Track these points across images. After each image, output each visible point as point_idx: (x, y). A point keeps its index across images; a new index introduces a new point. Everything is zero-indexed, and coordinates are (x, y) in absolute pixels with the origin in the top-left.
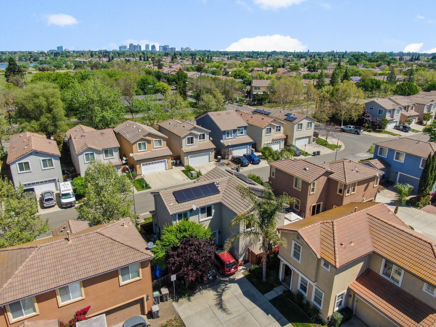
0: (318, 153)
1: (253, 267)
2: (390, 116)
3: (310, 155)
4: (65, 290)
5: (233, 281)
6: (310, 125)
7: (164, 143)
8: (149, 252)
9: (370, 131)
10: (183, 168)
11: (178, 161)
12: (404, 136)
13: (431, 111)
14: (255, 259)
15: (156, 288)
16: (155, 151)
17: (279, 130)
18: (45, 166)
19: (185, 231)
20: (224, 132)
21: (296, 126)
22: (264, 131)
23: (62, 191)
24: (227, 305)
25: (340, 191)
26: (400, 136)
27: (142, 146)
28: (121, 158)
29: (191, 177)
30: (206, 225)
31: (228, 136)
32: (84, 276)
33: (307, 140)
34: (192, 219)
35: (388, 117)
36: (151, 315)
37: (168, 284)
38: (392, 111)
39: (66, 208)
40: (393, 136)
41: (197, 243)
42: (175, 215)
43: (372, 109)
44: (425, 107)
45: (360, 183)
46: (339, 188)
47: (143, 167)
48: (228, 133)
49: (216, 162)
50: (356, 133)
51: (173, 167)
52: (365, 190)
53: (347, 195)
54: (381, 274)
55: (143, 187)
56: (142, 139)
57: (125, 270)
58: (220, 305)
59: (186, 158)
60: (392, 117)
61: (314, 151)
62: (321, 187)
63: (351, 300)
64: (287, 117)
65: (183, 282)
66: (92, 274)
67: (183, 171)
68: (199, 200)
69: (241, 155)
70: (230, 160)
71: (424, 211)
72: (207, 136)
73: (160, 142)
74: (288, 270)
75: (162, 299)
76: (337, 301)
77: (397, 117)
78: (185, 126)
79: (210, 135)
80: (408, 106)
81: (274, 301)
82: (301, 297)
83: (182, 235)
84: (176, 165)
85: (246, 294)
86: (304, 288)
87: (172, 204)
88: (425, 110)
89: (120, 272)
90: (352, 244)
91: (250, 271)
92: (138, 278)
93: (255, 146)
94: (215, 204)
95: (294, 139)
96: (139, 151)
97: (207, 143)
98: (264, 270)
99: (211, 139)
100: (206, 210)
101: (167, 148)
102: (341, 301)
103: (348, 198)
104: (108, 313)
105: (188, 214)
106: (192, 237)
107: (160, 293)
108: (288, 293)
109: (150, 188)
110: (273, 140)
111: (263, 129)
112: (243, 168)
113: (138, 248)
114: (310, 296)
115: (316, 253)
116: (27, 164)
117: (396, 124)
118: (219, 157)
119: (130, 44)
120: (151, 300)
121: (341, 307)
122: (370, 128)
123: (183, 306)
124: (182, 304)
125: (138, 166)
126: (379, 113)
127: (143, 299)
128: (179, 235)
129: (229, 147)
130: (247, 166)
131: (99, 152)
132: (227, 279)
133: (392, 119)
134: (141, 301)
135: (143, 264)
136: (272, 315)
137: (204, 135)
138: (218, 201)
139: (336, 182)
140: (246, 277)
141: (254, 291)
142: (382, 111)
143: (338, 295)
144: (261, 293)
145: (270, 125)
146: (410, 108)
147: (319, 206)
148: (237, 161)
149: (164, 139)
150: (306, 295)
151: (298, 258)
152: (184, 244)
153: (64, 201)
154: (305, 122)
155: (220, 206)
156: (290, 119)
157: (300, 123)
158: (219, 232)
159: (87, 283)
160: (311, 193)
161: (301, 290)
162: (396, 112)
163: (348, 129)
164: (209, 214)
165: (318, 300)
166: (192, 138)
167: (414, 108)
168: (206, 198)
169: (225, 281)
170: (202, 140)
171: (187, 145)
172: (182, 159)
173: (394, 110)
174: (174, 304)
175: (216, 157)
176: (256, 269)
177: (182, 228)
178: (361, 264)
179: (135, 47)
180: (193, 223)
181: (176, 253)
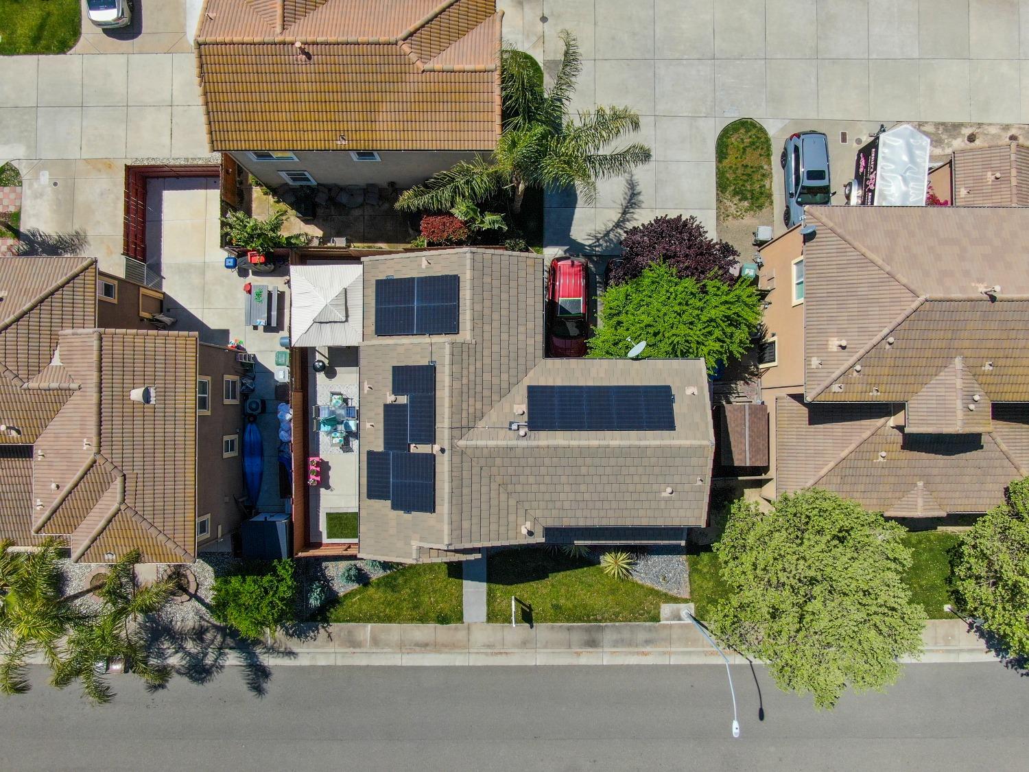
5: (575, 247)
58: (632, 201)
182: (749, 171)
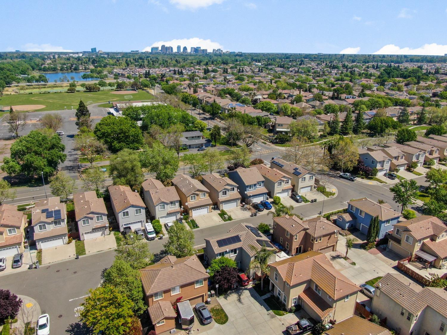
0: (315, 201)
1: (257, 282)
2: (380, 166)
3: (309, 201)
4: (174, 289)
5: (246, 289)
6: (311, 177)
7: (207, 195)
8: (207, 274)
9: (363, 178)
10: (219, 212)
11: (216, 207)
12: (389, 183)
13: (420, 159)
14: (258, 278)
15: (209, 290)
16: (201, 200)
17: (288, 183)
18: (137, 213)
19: (223, 263)
20: (248, 186)
21: (300, 180)
22: (276, 185)
23: (147, 229)
24: (242, 301)
25: (312, 240)
26: (386, 183)
27: (193, 198)
28: (180, 206)
29: (225, 220)
30: (234, 259)
31: (250, 188)
32: (181, 284)
33: (310, 188)
34: (226, 256)
35: (379, 167)
36: (207, 303)
37: (214, 289)
38: (382, 163)
39: (150, 240)
40: (380, 184)
41: (229, 269)
42: (218, 254)
43: (367, 159)
44: (414, 156)
45: (324, 236)
46: (311, 238)
47: (193, 212)
48: (250, 186)
49: (241, 206)
50: (351, 180)
51: (213, 210)
52: (329, 239)
53: (316, 243)
54: (314, 290)
55: (194, 227)
56: (194, 194)
57: (197, 282)
58: (239, 300)
59: (221, 205)
60: (383, 167)
61: (312, 199)
62: (302, 237)
63: (300, 301)
64: (295, 171)
65: (221, 288)
66: (185, 283)
67: (219, 214)
68: (230, 245)
69: (259, 202)
70: (251, 206)
71: (369, 252)
72: (236, 189)
73: (204, 194)
74: (273, 286)
75: (211, 296)
76: (293, 301)
77: (387, 166)
78: (221, 182)
79: (238, 188)
80: (398, 156)
81: (265, 300)
82: (278, 298)
83: (221, 265)
84: (214, 209)
85: (252, 295)
86: (279, 294)
87: (216, 248)
88: (413, 158)
89: (195, 283)
90: (301, 275)
91: (255, 284)
92: (202, 285)
93: (270, 194)
94: (239, 248)
95: (299, 188)
96: (191, 201)
97: (236, 194)
98: (262, 284)
99: (238, 190)
100: (234, 251)
101: (209, 198)
102: (296, 301)
103: (317, 245)
104: (190, 300)
105: (224, 253)
106: (227, 267)
107: (211, 293)
108: (273, 296)
109: (198, 227)
110: (283, 190)
111: (275, 183)
112: (259, 212)
113: (202, 272)
114: (282, 298)
115: (283, 278)
116: (127, 212)
117: (386, 172)
118: (244, 203)
119: (162, 46)
120: (207, 296)
121: (295, 304)
122: (363, 176)
123: (222, 299)
124: (221, 299)
125: (190, 211)
126: (372, 163)
127: (203, 295)
128: (220, 265)
129: (250, 196)
130: (263, 211)
131: (167, 204)
132: (243, 288)
133: (382, 168)
134: (203, 296)
135: (205, 280)
136: (264, 306)
137: (233, 188)
138: (240, 246)
139: (310, 235)
140: (253, 287)
141: (257, 295)
142: (374, 162)
143: (293, 298)
144: (259, 295)
145: (281, 180)
146: (400, 158)
147: (300, 247)
148: (256, 207)
149: (207, 192)
150: (280, 298)
151: (277, 280)
152: (223, 270)
153: (150, 236)
154: (307, 176)
155: (241, 249)
156: (296, 173)
157: (304, 177)
158: (240, 262)
159: (182, 287)
160: (295, 240)
161: (278, 295)
162: (385, 163)
163: (345, 176)
164: (235, 253)
165: (285, 300)
166: (226, 192)
167: (404, 157)
168: (234, 244)
169: (242, 289)
170: (232, 191)
171: (222, 196)
172: (218, 205)
173: (384, 161)
174: (217, 298)
175: (241, 203)
176: (258, 283)
177: (222, 261)
178: (305, 285)
179: (167, 48)
180: (227, 258)
181: (218, 274)
182: (218, 315)
